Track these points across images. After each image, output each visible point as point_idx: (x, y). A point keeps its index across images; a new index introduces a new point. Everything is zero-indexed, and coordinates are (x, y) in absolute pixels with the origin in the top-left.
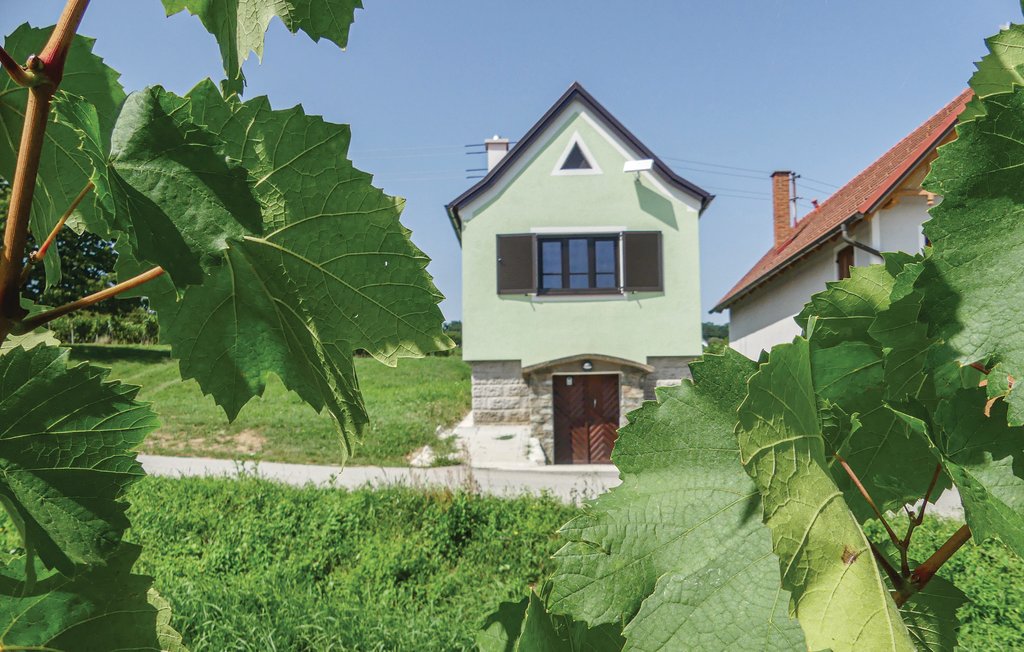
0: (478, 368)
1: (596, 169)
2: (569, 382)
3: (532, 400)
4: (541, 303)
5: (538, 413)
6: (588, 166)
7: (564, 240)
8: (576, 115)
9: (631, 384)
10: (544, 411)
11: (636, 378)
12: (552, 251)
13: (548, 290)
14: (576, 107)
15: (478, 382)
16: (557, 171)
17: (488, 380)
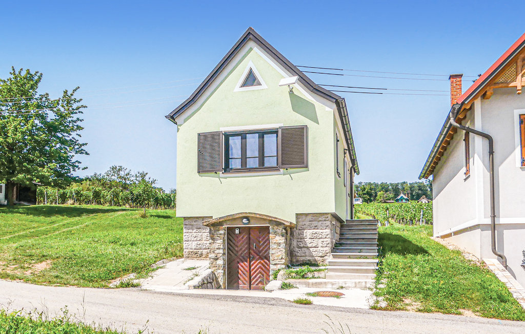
0: (187, 222)
1: (264, 86)
2: (237, 231)
3: (210, 244)
4: (226, 178)
5: (214, 252)
6: (260, 84)
7: (243, 135)
8: (251, 49)
9: (276, 233)
10: (217, 251)
11: (280, 230)
12: (235, 143)
13: (231, 169)
14: (251, 44)
15: (187, 231)
16: (237, 89)
17: (193, 230)
